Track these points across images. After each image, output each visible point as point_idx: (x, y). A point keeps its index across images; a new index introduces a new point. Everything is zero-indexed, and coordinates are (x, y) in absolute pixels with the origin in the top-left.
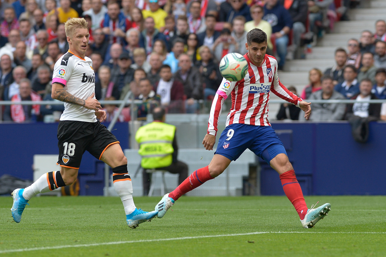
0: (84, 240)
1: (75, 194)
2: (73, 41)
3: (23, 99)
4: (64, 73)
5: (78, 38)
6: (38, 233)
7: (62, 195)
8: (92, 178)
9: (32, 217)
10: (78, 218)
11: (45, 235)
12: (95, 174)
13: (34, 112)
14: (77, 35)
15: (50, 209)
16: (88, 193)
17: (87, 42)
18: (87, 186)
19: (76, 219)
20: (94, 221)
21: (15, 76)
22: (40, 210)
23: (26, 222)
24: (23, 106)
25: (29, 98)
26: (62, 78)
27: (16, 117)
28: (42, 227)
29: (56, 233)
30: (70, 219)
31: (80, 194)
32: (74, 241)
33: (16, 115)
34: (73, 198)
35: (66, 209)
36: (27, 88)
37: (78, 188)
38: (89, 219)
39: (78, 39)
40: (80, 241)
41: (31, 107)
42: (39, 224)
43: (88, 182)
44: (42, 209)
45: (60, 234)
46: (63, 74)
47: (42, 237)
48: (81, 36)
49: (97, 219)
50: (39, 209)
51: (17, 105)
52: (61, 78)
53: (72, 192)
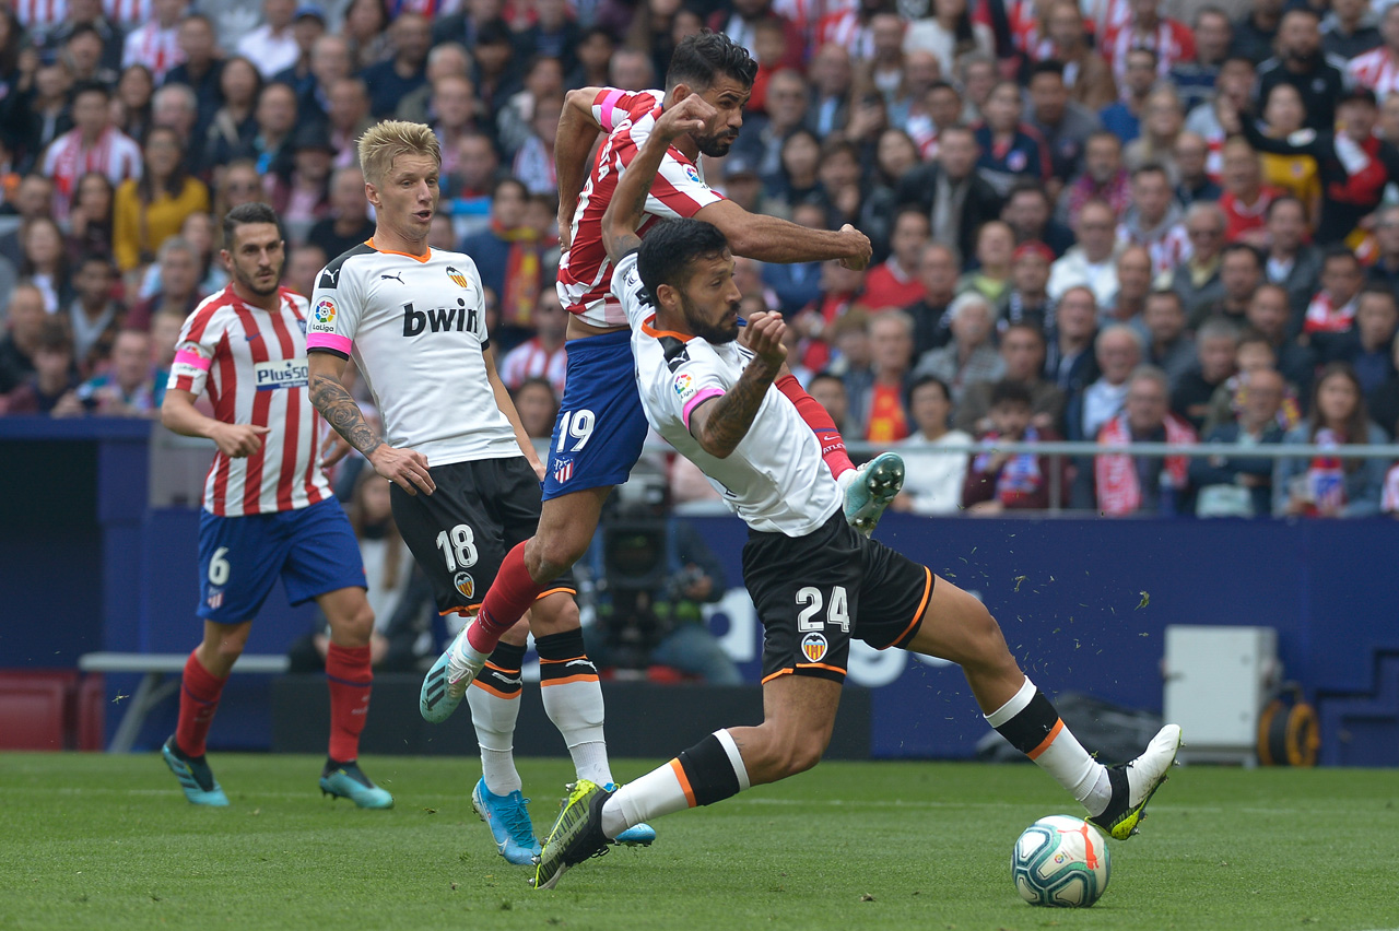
0: (1334, 917)
1: (1302, 763)
2: (386, 196)
3: (1138, 435)
4: (333, 312)
5: (400, 187)
6: (1178, 891)
7: (1260, 763)
8: (1363, 707)
9: (1157, 835)
10: (1313, 843)
11: (1203, 899)
12: (1372, 695)
13: (1167, 479)
14: (398, 175)
15: (1218, 810)
16: (1347, 757)
17: (430, 200)
18: (1344, 735)
19: (1306, 844)
20: (1366, 852)
21: (1102, 356)
22: (1185, 814)
23: (1137, 853)
24: (1136, 460)
25: (1157, 434)
26: (329, 332)
27: (1112, 496)
28: (1191, 871)
29: (1238, 891)
30: (1287, 847)
31: (1319, 759)
32: (1299, 919)
33: (1112, 487)
34: (1298, 776)
35: (1274, 812)
36: (1153, 399)
37: (1313, 741)
38: (1351, 846)
39: (400, 191)
40: (1319, 922)
41: (1160, 463)
42: (1182, 860)
43: (1349, 721)
44: (1193, 810)
45: (1254, 895)
46: (331, 318)
47: (1189, 905)
48: (410, 180)
49: (1377, 845)
50: (1182, 809)
51: (1116, 455)
52: (324, 332)
53: (1294, 756)
